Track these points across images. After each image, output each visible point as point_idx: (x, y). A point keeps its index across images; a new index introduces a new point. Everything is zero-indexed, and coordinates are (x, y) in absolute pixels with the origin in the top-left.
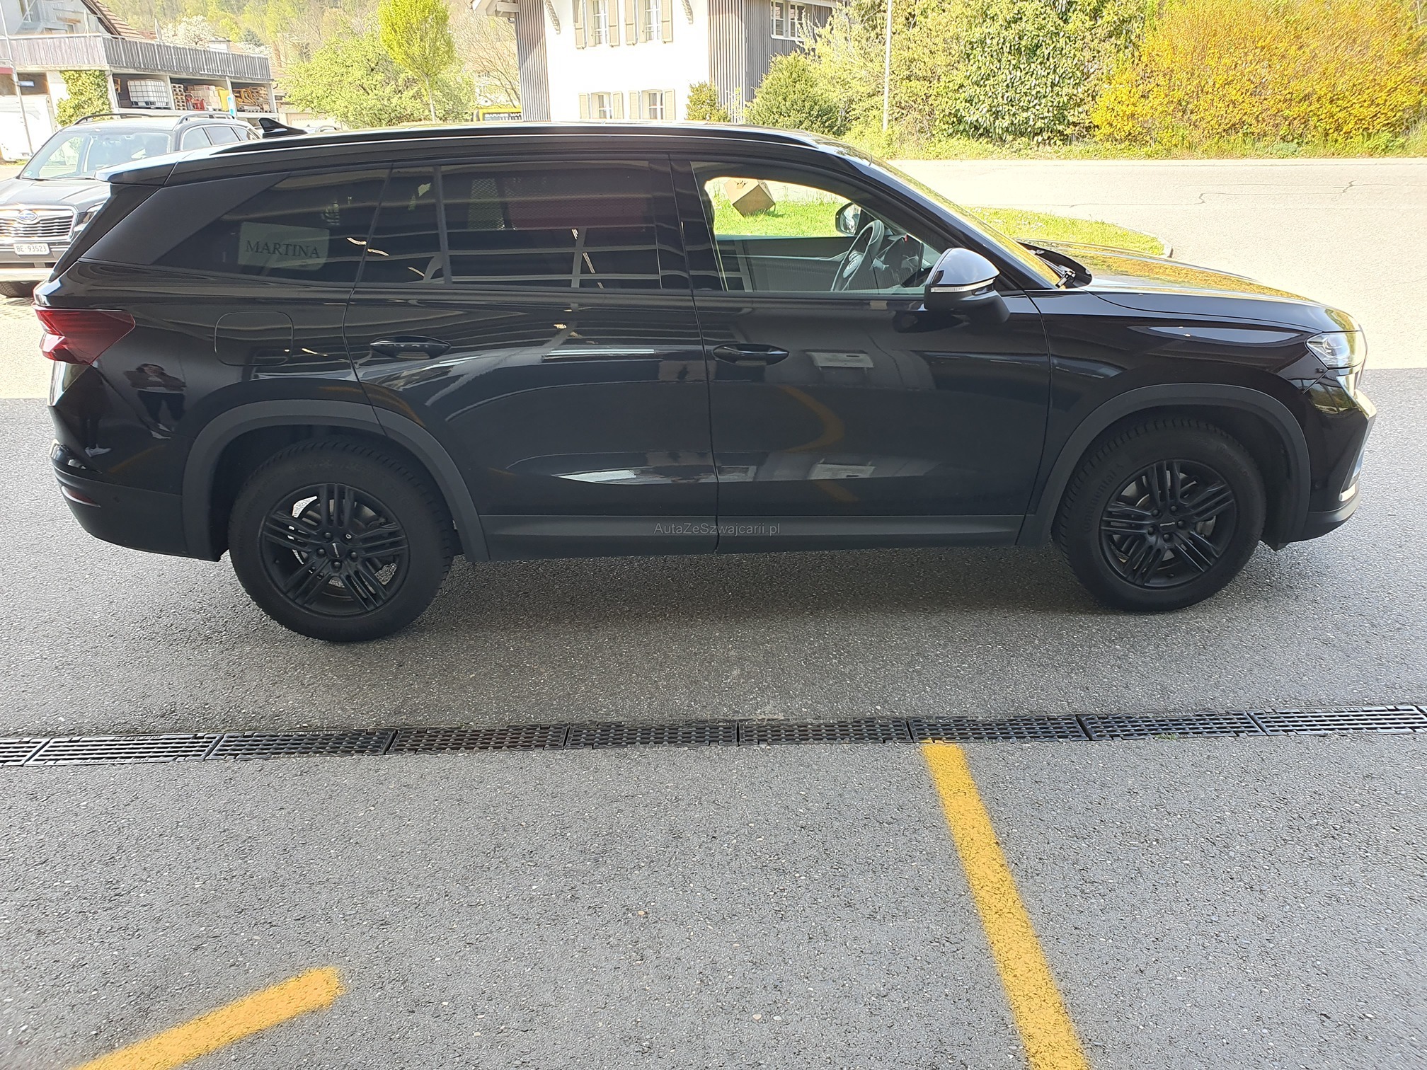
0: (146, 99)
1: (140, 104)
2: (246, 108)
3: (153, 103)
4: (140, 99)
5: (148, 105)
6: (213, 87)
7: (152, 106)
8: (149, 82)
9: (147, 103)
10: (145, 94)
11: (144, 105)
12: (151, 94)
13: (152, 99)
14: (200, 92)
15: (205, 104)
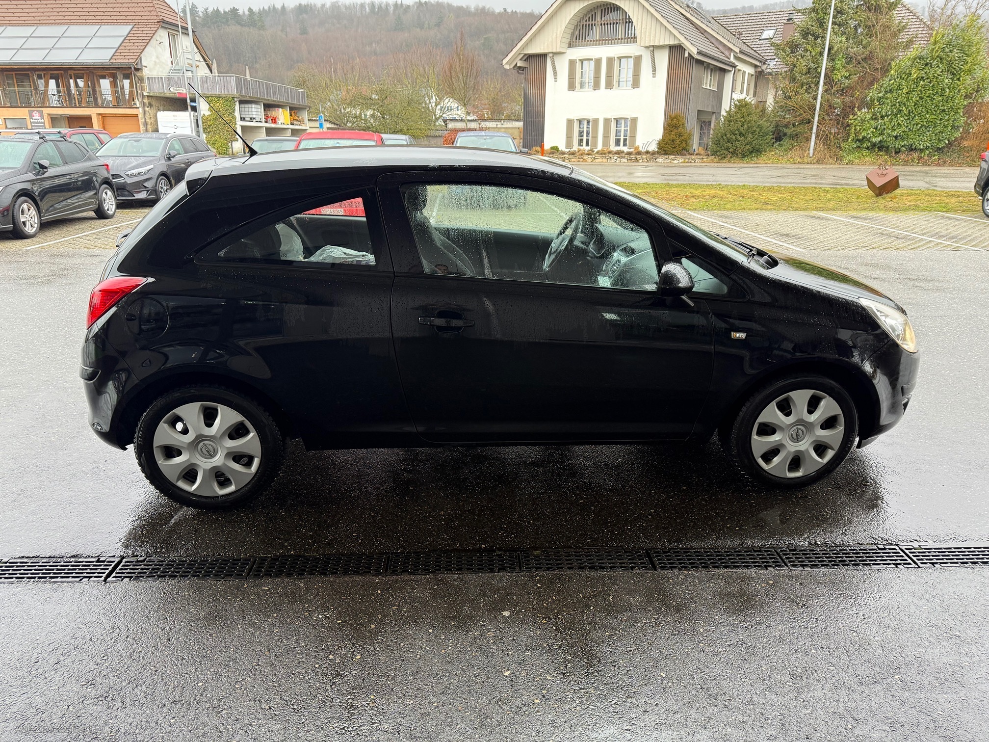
0: (251, 116)
1: (246, 119)
2: (295, 123)
3: (254, 119)
4: (247, 116)
5: (252, 119)
6: (281, 109)
7: (254, 120)
8: (253, 106)
9: (251, 118)
10: (250, 113)
11: (249, 119)
12: (254, 113)
13: (254, 116)
14: (274, 113)
15: (277, 119)
